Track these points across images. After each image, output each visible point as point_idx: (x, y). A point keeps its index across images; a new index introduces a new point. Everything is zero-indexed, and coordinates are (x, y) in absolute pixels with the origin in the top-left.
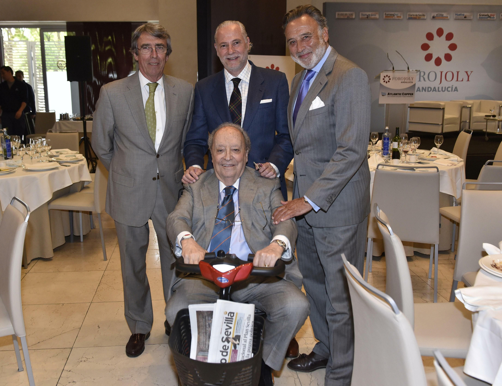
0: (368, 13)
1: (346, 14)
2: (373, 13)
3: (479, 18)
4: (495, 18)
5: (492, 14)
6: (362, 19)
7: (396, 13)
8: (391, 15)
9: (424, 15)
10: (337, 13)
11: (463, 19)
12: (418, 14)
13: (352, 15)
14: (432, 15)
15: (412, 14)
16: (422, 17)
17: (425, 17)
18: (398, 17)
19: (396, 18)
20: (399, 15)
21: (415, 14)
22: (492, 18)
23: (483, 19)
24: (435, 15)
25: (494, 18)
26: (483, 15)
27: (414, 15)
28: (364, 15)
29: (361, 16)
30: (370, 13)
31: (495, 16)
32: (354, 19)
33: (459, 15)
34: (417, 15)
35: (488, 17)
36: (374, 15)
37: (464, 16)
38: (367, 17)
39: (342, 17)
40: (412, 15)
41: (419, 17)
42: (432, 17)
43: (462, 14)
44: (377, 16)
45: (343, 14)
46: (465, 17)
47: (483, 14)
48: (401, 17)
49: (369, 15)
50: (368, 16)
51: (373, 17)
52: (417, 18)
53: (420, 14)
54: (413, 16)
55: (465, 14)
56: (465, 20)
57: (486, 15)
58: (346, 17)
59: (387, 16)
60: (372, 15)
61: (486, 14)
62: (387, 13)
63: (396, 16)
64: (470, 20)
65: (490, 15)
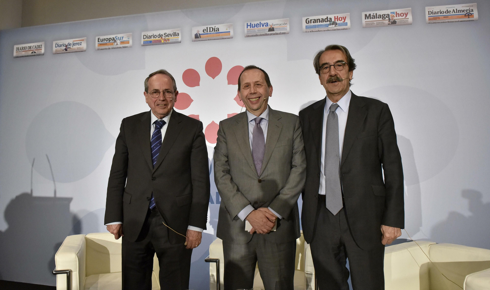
0: (66, 42)
1: (30, 47)
2: (76, 40)
3: (307, 27)
4: (349, 24)
5: (340, 15)
6: (57, 53)
7: (119, 36)
8: (109, 40)
9: (175, 34)
10: (15, 47)
11: (266, 35)
12: (162, 32)
13: (40, 47)
14: (194, 32)
15: (150, 33)
16: (172, 38)
17: (179, 38)
18: (122, 42)
19: (119, 45)
20: (124, 39)
21: (157, 33)
22: (340, 25)
23: (317, 29)
24: (201, 32)
25: (346, 24)
26: (315, 21)
27: (154, 36)
28: (61, 46)
29: (54, 49)
30: (71, 41)
31: (348, 21)
32: (43, 54)
33: (256, 25)
34: (160, 36)
35: (328, 23)
36: (78, 44)
37: (269, 27)
38: (66, 50)
39: (23, 54)
40: (150, 37)
41: (165, 40)
42: (194, 36)
43: (263, 22)
44: (84, 46)
45: (25, 48)
46: (271, 29)
47: (316, 18)
48: (128, 42)
49: (70, 44)
50: (66, 46)
51: (76, 47)
52: (163, 41)
53: (168, 32)
54: (152, 39)
55: (270, 22)
56: (271, 34)
57: (323, 20)
58: (30, 53)
59: (102, 42)
60: (74, 44)
61: (324, 17)
62: (102, 38)
63: (118, 42)
64: (284, 33)
65: (333, 20)
